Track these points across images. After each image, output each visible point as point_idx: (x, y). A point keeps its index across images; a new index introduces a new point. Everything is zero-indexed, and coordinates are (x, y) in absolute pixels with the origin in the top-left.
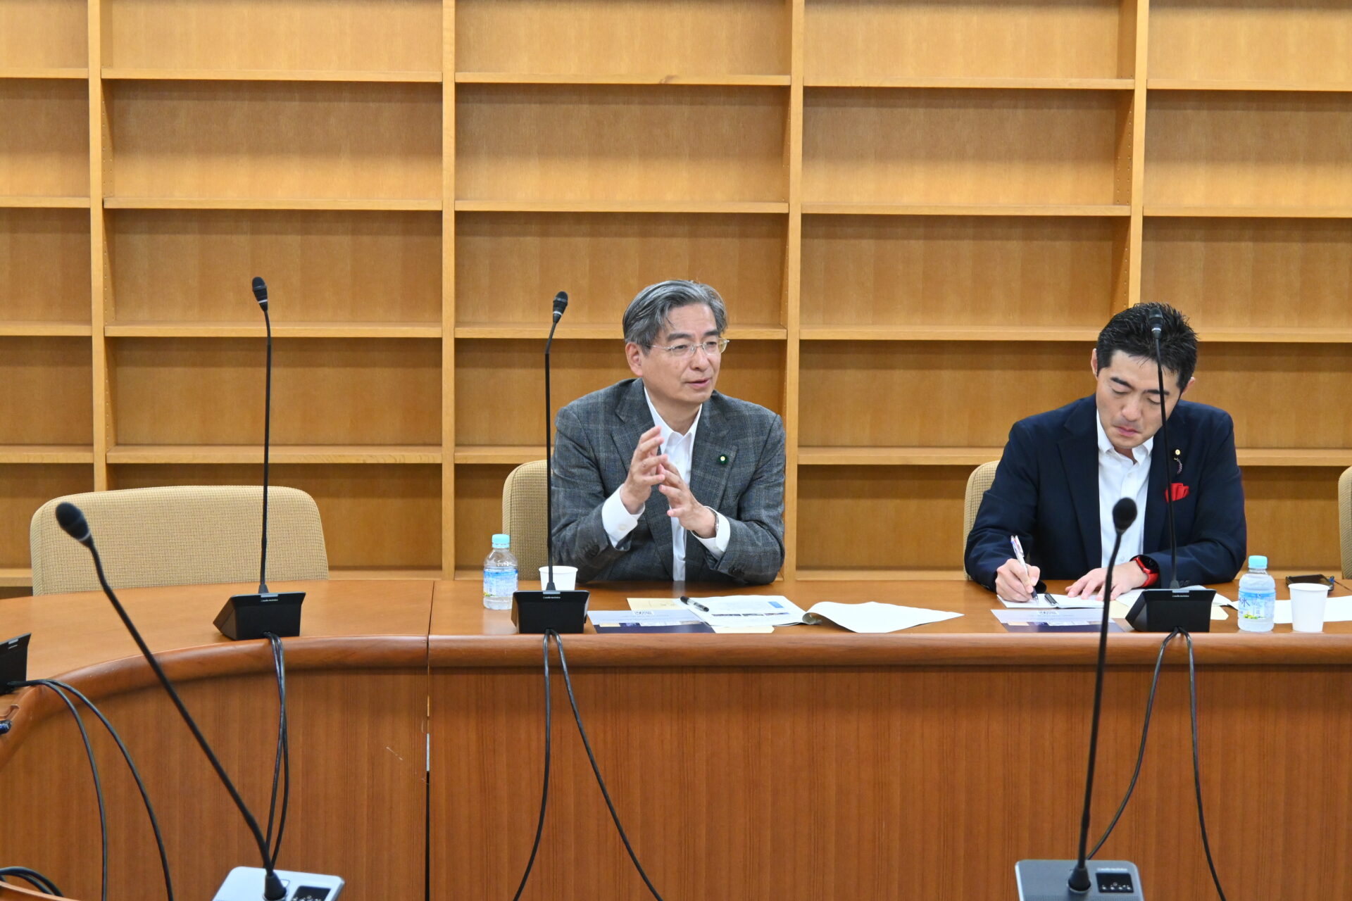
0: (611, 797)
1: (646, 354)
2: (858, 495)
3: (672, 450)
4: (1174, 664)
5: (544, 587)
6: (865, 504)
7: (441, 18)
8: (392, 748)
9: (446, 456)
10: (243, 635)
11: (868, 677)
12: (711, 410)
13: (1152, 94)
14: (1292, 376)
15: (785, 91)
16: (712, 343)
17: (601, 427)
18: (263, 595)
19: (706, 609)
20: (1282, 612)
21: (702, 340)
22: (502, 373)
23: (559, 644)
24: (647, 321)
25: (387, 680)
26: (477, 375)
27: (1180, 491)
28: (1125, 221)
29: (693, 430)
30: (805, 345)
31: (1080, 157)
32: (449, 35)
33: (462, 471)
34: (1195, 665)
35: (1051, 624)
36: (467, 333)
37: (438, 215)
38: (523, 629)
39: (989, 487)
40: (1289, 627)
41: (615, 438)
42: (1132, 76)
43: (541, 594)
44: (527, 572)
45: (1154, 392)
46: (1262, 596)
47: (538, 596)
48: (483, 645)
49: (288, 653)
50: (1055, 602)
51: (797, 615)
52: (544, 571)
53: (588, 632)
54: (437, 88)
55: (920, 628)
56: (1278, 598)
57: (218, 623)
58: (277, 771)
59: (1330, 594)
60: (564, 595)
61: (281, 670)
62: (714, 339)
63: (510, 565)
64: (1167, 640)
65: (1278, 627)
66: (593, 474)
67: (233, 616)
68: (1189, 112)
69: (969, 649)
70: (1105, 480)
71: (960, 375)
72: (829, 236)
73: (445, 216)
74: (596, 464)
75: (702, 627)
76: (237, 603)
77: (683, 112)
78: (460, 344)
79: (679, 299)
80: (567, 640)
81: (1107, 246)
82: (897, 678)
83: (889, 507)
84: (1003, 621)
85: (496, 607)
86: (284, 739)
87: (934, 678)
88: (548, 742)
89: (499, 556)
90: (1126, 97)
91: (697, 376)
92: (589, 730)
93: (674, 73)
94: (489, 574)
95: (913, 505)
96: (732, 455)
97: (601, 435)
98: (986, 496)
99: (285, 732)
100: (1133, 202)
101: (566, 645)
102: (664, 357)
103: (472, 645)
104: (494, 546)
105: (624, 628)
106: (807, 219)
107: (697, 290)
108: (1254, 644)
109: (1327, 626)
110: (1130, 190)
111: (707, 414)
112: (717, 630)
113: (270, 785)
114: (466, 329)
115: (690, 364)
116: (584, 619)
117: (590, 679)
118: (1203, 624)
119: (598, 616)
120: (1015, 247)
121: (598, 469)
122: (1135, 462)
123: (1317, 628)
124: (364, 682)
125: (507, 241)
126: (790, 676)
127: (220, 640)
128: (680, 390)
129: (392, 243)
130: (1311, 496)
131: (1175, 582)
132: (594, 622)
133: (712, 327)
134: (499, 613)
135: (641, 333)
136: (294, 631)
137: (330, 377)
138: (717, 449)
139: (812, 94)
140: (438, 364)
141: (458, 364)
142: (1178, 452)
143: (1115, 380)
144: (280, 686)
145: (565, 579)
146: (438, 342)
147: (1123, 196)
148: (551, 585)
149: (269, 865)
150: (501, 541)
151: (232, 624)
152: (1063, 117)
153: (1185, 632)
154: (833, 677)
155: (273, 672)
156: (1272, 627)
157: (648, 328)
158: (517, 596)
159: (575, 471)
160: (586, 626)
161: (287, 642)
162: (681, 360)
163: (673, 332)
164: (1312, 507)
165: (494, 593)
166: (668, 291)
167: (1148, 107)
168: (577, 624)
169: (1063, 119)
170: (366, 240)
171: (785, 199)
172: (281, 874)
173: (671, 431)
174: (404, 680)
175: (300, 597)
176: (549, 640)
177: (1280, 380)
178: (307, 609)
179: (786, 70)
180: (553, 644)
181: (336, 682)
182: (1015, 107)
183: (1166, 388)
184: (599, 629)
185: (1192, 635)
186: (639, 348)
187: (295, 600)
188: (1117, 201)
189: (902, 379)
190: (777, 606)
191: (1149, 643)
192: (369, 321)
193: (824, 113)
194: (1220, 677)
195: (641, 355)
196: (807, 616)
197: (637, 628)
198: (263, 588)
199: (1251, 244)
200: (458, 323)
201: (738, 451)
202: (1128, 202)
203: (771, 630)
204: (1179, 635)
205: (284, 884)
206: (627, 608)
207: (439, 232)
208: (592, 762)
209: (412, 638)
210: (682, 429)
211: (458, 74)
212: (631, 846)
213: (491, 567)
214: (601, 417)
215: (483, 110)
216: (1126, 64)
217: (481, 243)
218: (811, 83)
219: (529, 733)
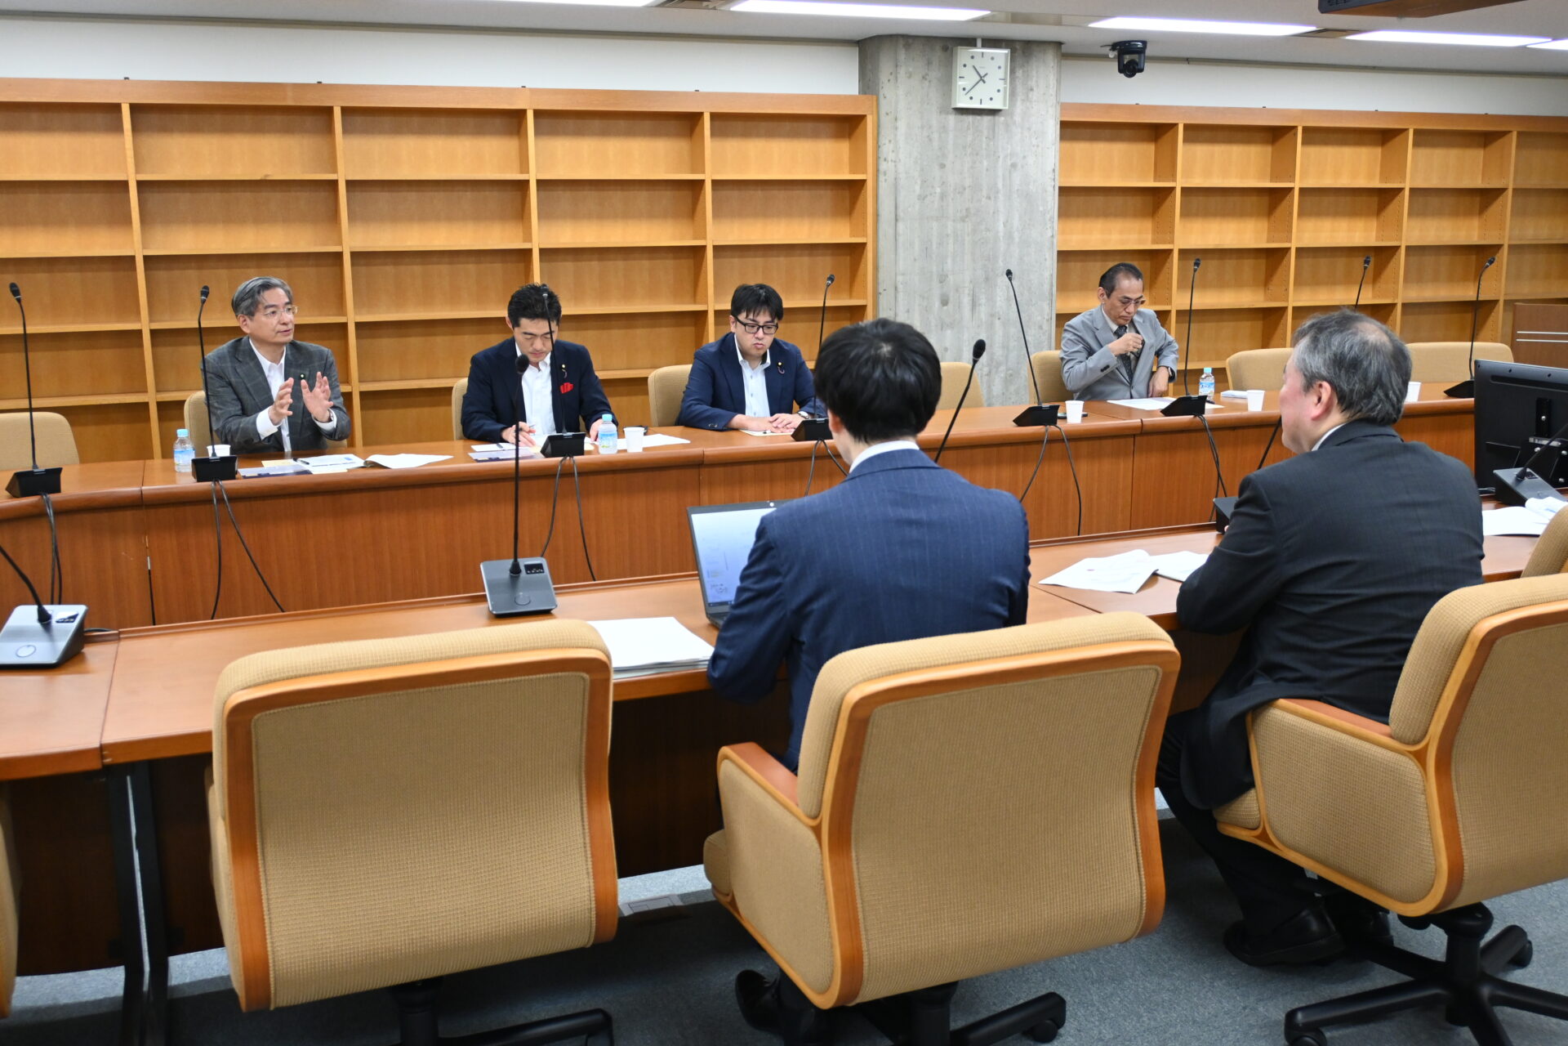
0: (260, 571)
1: (251, 320)
2: (395, 407)
3: (272, 373)
4: (567, 474)
5: (210, 455)
6: (400, 412)
7: (124, 144)
8: (126, 553)
9: (151, 398)
10: (24, 494)
11: (402, 492)
12: (291, 350)
13: (539, 182)
14: (622, 332)
15: (334, 183)
16: (289, 309)
17: (229, 364)
18: (36, 470)
19: (308, 463)
20: (621, 444)
21: (284, 308)
22: (182, 349)
23: (221, 486)
24: (249, 301)
25: (120, 515)
26: (166, 351)
27: (567, 387)
28: (530, 251)
29: (283, 361)
30: (358, 325)
31: (502, 217)
32: (130, 153)
33: (161, 405)
34: (578, 473)
35: (501, 458)
36: (156, 326)
37: (133, 258)
38: (199, 481)
39: (465, 392)
40: (625, 451)
41: (238, 370)
42: (528, 172)
43: (208, 459)
44: (200, 448)
45: (547, 333)
46: (611, 435)
47: (207, 460)
48: (175, 490)
49: (55, 503)
50: (502, 447)
51: (360, 462)
52: (210, 448)
53: (238, 479)
54: (124, 185)
55: (429, 464)
56: (619, 437)
57: (9, 489)
58: (53, 570)
59: (645, 434)
60: (223, 459)
61: (50, 512)
62: (289, 307)
63: (189, 446)
64: (562, 461)
65: (619, 451)
66: (229, 389)
67: (17, 483)
68: (560, 192)
69: (456, 473)
70: (526, 382)
71: (447, 338)
72: (367, 265)
73: (137, 259)
74: (230, 384)
75: (307, 472)
76: (19, 476)
77: (277, 196)
78: (153, 332)
79: (267, 286)
80: (226, 484)
81: (522, 266)
82: (418, 492)
83: (413, 413)
84: (474, 458)
85: (183, 471)
86: (56, 551)
87: (439, 490)
88: (219, 541)
89: (183, 442)
90: (524, 184)
91: (284, 328)
92: (244, 534)
93: (269, 173)
94: (177, 452)
95: (426, 411)
96: (307, 373)
97: (230, 369)
98: (465, 397)
99: (56, 548)
100: (533, 241)
101: (226, 487)
102: (264, 319)
103: (169, 490)
104: (179, 436)
105: (260, 476)
106: (354, 255)
107: (275, 281)
108: (607, 460)
109: (645, 449)
110: (531, 234)
111: (289, 352)
112: (314, 473)
113: (50, 574)
114: (157, 324)
115: (279, 323)
116: (237, 473)
117: (241, 506)
118: (581, 452)
119: (244, 471)
120: (471, 268)
121: (232, 387)
122: (540, 370)
123: (640, 450)
124: (104, 517)
125: (177, 273)
126: (358, 496)
127: (11, 498)
128: (275, 337)
129: (106, 276)
130: (636, 394)
131: (564, 430)
132: (242, 474)
133: (287, 300)
134: (185, 474)
135: (247, 308)
136: (57, 490)
137: (74, 356)
138: (299, 371)
139: (350, 184)
140: (141, 345)
141: (153, 345)
142: (564, 366)
143: (526, 333)
144: (51, 522)
145: (223, 451)
146: (140, 332)
147: (528, 237)
148: (214, 454)
149: (39, 603)
150: (182, 433)
151: (17, 489)
152: (493, 195)
153: (571, 456)
154: (382, 494)
155: (46, 515)
156: (616, 451)
157: (252, 304)
158: (194, 461)
159: (220, 389)
160: (237, 476)
161: (53, 497)
162: (274, 320)
163: (266, 304)
164: (637, 400)
165: (181, 462)
166: (260, 282)
167: (538, 190)
168: (232, 475)
169: (493, 197)
170: (90, 274)
171: (340, 243)
172: (48, 608)
173: (269, 363)
174: (129, 514)
175: (59, 471)
176: (215, 484)
177: (617, 334)
178: (64, 478)
179: (335, 171)
180: (218, 487)
181: (87, 518)
182: (466, 191)
183: (552, 329)
184: (245, 477)
185: (576, 458)
186: (246, 317)
187: (55, 473)
188: (525, 241)
189: (415, 342)
190: (349, 459)
191: (553, 463)
192: (98, 322)
193: (359, 195)
194: (592, 478)
195: (248, 321)
196: (366, 463)
197: (268, 475)
198: (35, 466)
199: (596, 262)
200: (151, 321)
201: (310, 371)
202: (530, 241)
203: (346, 471)
204: (568, 458)
205: (50, 612)
206: (262, 466)
207: (134, 269)
208: (247, 550)
209: (132, 489)
210: (276, 361)
211: (138, 175)
212: (275, 595)
213: (178, 447)
214: (228, 359)
215: (155, 198)
216: (524, 166)
217: (162, 275)
218: (350, 178)
219: (208, 539)
